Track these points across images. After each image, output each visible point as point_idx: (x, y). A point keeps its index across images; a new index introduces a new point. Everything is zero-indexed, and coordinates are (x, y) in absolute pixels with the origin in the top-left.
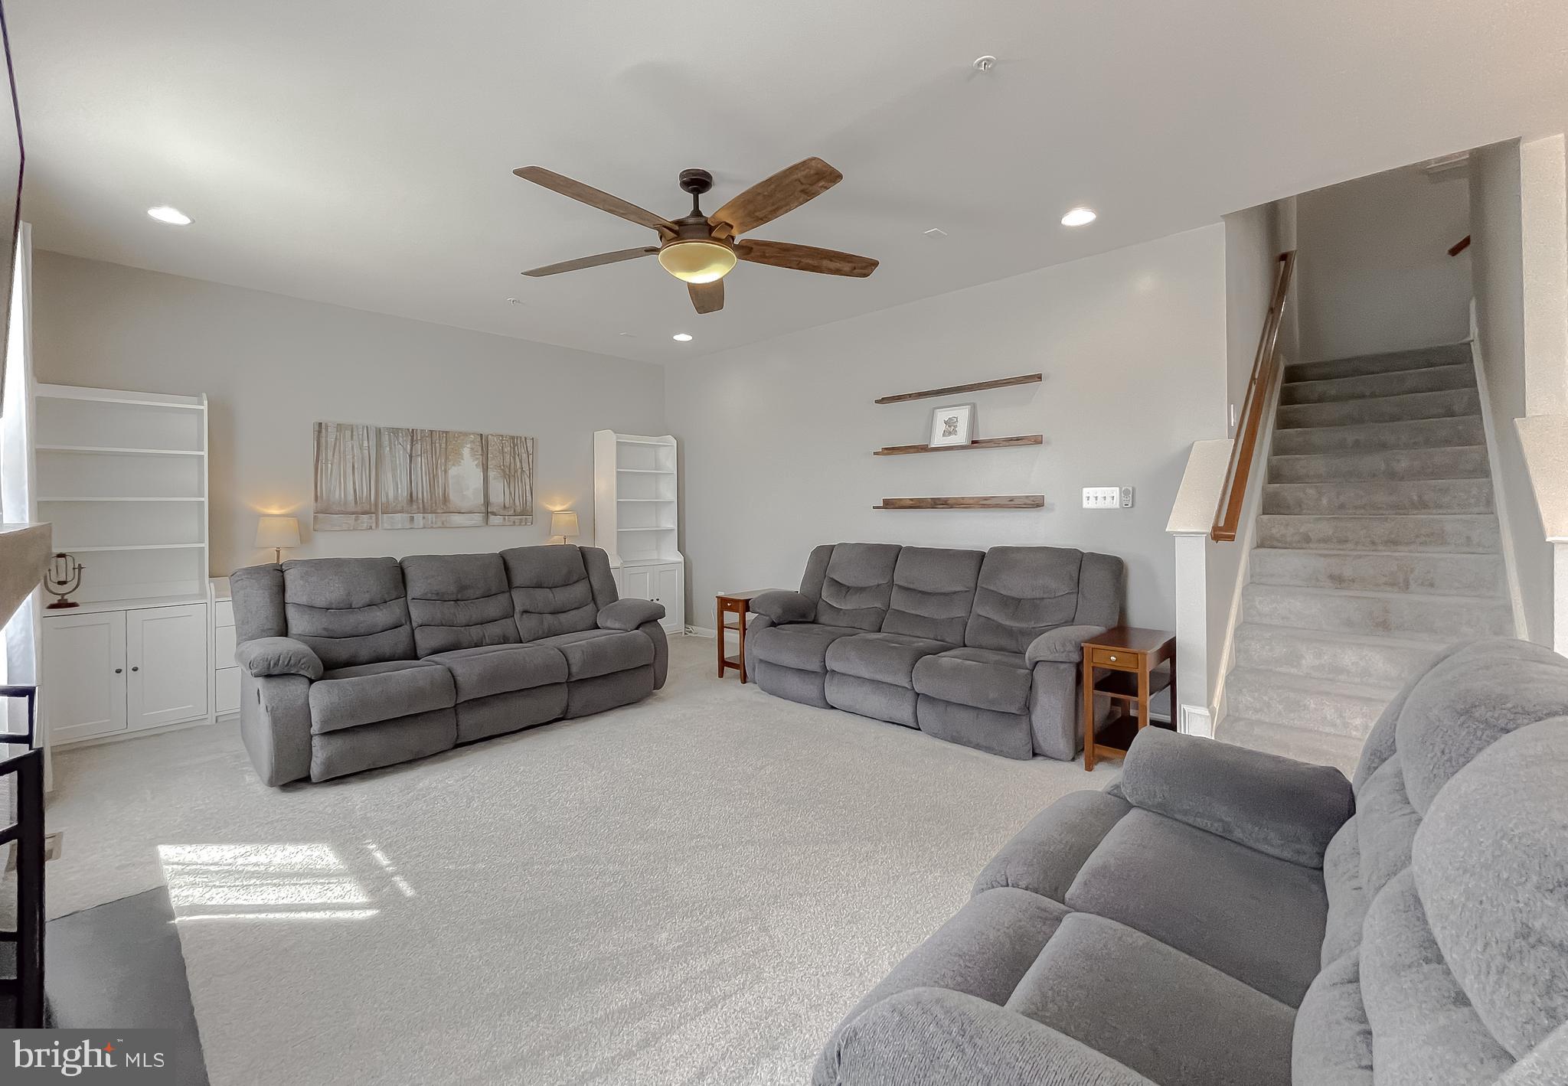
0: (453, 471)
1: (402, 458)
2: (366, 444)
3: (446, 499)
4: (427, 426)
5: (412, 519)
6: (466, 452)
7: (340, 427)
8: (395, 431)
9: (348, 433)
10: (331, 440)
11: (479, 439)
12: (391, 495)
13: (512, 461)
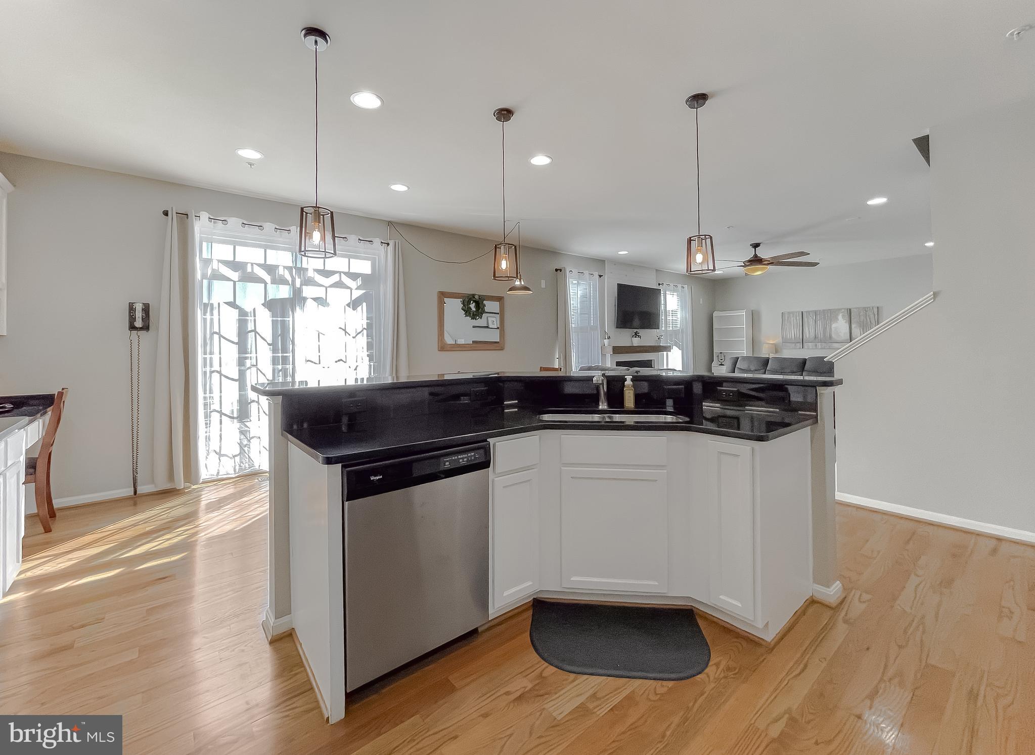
0: (834, 326)
1: (812, 322)
2: (798, 318)
3: (830, 337)
4: (821, 308)
5: (816, 345)
6: (840, 317)
7: (789, 313)
8: (808, 312)
9: (792, 315)
10: (786, 318)
11: (846, 311)
12: (808, 336)
13: (865, 319)
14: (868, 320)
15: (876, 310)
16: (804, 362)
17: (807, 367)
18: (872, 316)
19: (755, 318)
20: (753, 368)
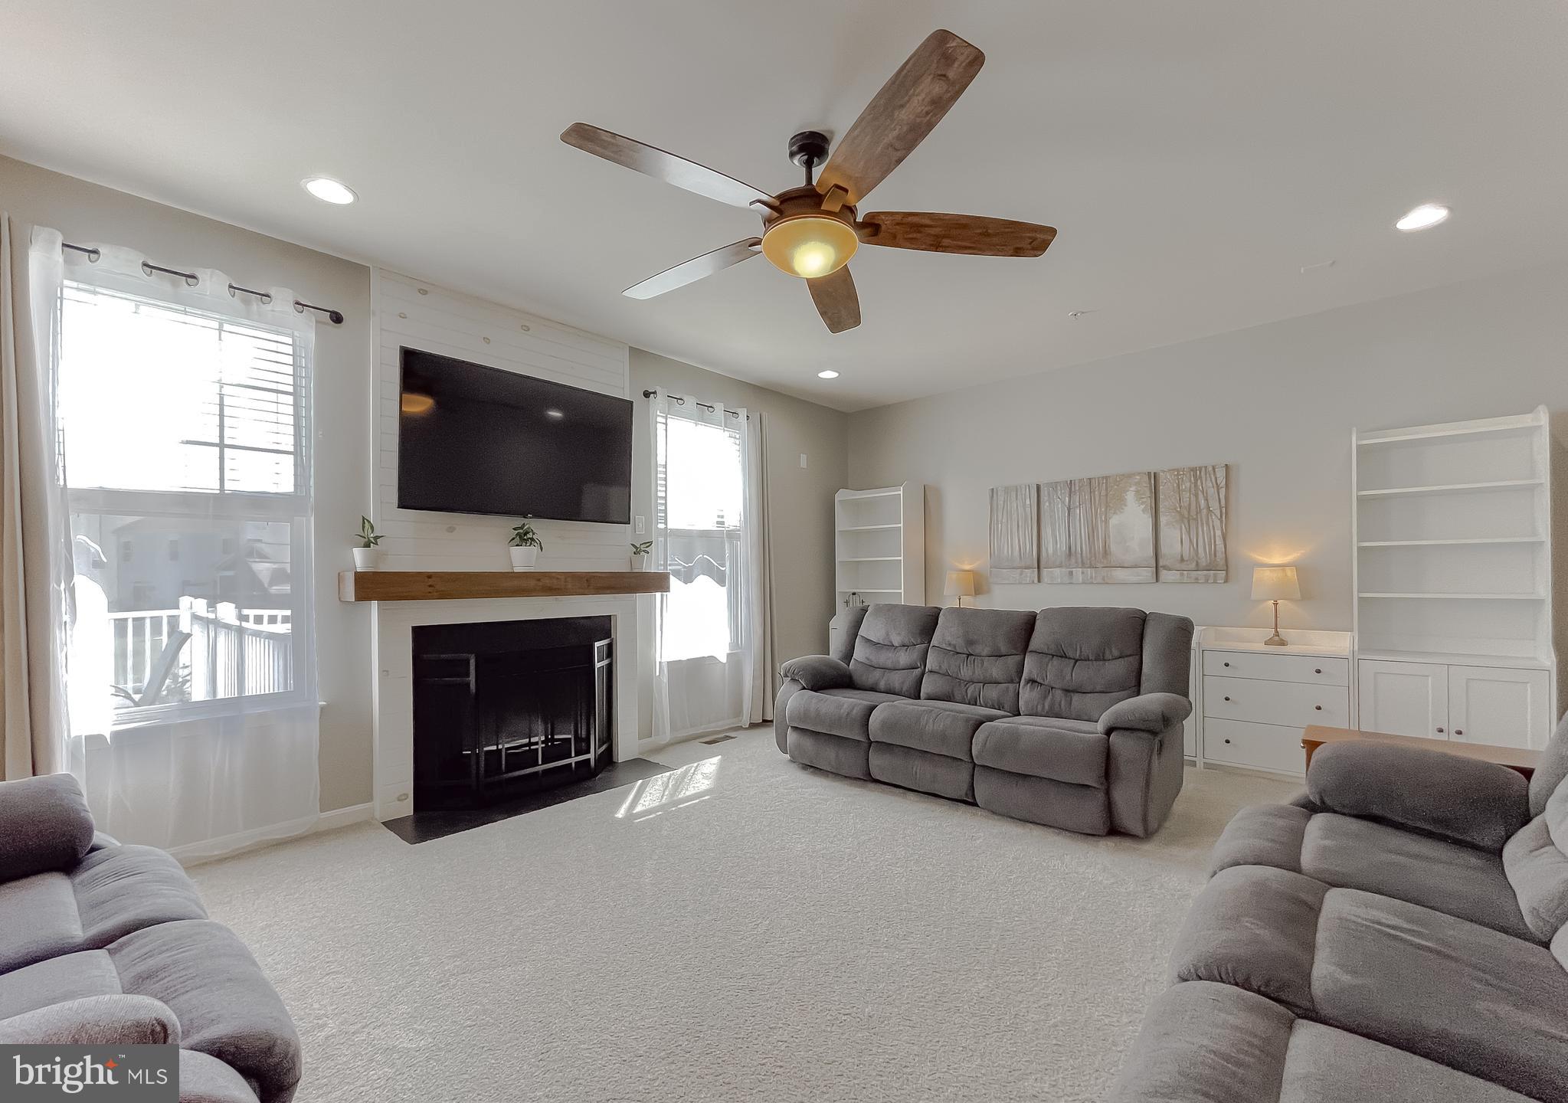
0: (1114, 521)
1: (1060, 510)
2: (1028, 502)
3: (1106, 552)
4: (1085, 474)
5: (1071, 573)
6: (1130, 496)
7: (1007, 490)
8: (1054, 485)
9: (1013, 495)
10: (1001, 504)
11: (1146, 478)
12: (1051, 551)
13: (1193, 498)
14: (1203, 502)
15: (1221, 474)
16: (1029, 623)
17: (1037, 641)
18: (1212, 491)
19: (929, 504)
20: (896, 640)
